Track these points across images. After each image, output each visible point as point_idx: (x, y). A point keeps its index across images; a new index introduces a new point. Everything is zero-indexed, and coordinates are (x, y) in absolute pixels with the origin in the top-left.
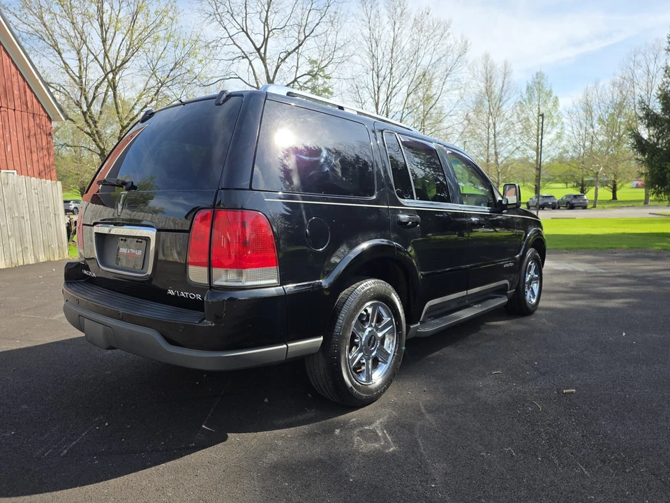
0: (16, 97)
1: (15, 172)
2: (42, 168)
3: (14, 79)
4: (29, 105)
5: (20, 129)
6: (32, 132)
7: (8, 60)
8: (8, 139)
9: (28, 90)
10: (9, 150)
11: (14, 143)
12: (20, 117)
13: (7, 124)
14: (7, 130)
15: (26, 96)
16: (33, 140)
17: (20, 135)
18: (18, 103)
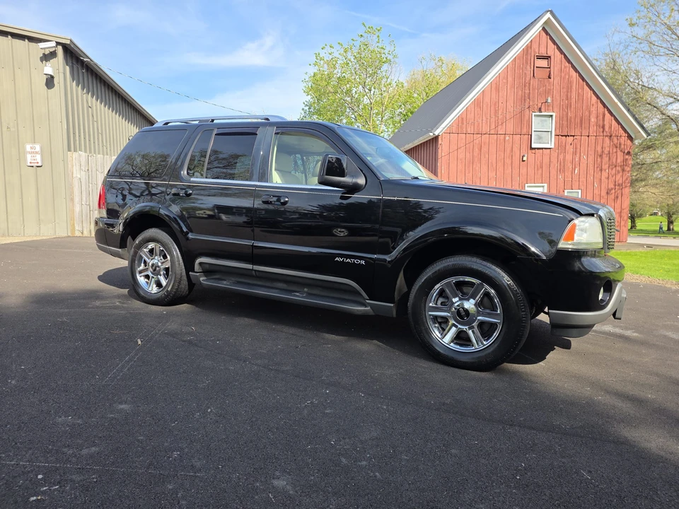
0: (592, 124)
1: (580, 191)
2: (611, 186)
3: (593, 109)
4: (607, 128)
5: (592, 153)
6: (606, 152)
7: (590, 93)
8: (577, 163)
9: (607, 114)
10: (576, 171)
11: (583, 165)
12: (593, 141)
13: (578, 150)
14: (578, 155)
15: (604, 120)
16: (606, 159)
17: (591, 158)
18: (593, 129)
